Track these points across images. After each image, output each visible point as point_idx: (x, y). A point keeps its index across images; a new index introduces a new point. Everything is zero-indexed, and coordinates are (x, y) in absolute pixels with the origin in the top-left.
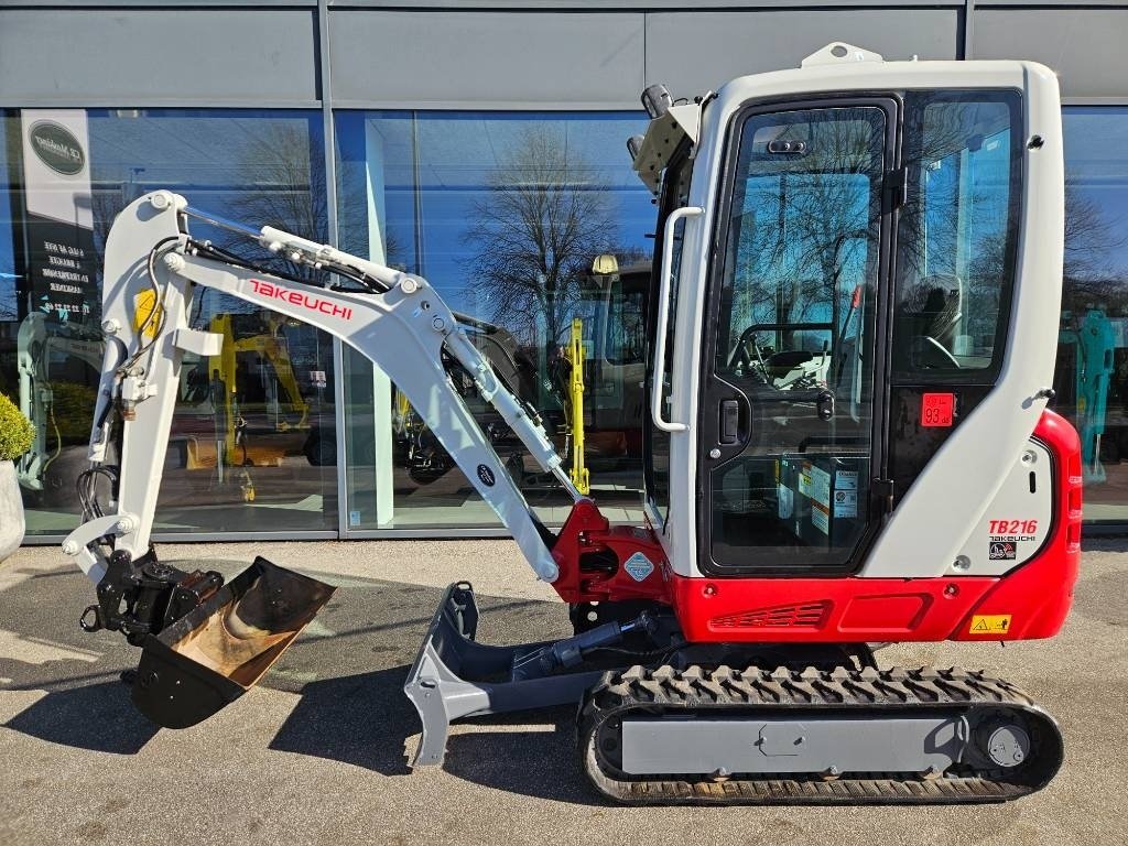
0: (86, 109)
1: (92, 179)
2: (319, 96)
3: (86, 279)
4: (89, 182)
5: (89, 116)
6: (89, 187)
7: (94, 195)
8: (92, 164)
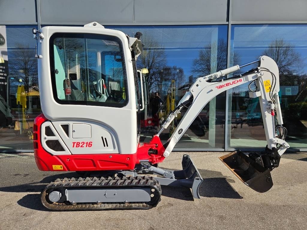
0: (6, 25)
1: (7, 47)
2: (37, 21)
3: (5, 75)
4: (6, 47)
5: (6, 27)
6: (7, 49)
7: (8, 51)
8: (7, 42)
